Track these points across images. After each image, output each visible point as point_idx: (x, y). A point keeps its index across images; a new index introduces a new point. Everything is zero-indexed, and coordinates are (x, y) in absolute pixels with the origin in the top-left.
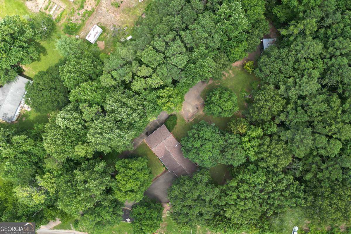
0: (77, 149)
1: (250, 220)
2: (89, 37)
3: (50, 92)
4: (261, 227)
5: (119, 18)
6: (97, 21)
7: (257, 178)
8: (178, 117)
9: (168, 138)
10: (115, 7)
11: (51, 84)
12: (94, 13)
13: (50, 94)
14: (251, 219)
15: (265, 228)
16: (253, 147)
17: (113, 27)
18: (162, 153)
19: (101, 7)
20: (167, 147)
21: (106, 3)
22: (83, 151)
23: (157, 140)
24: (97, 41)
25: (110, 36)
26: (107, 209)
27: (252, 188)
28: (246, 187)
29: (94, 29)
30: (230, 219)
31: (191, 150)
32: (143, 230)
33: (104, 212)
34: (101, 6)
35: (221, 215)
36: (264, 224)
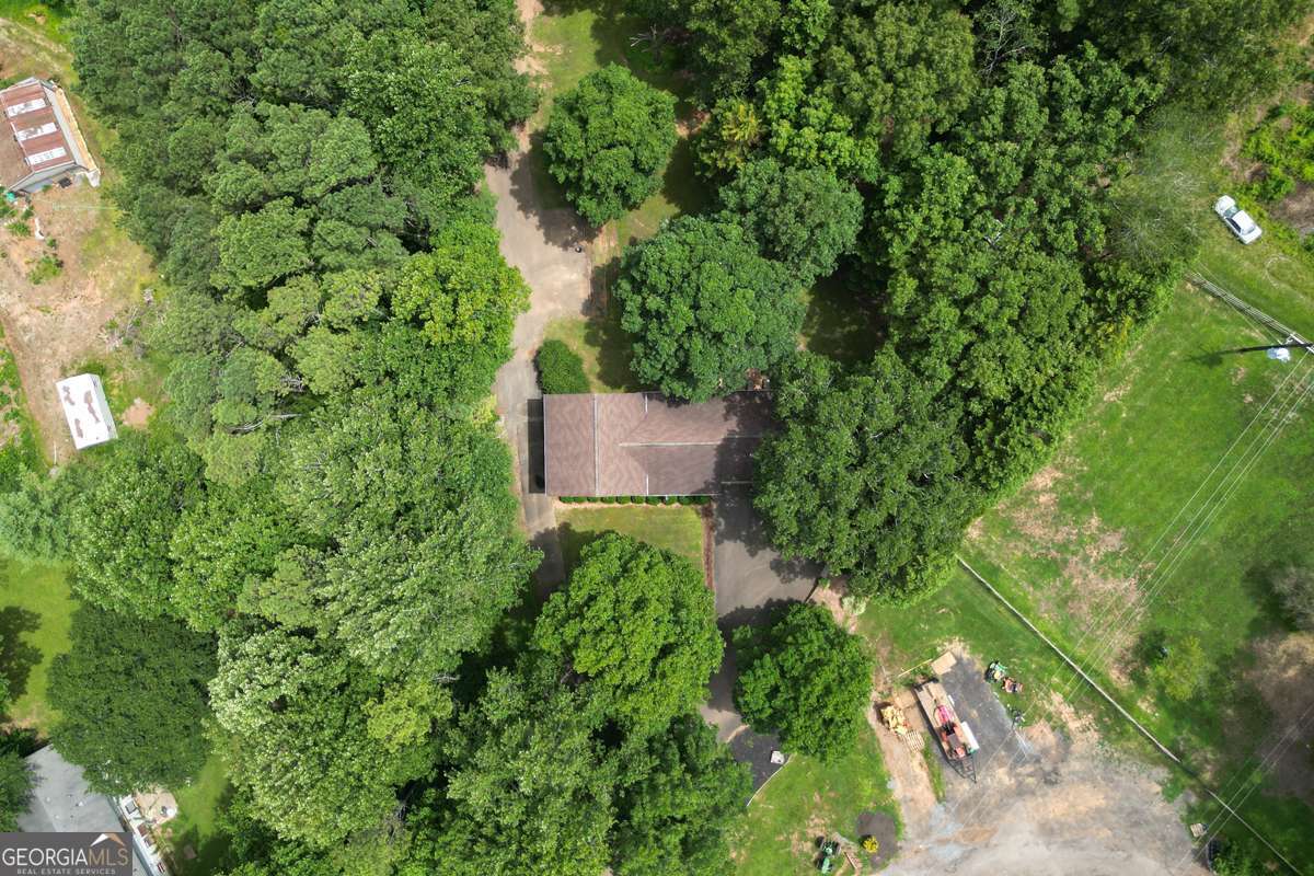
0: (377, 729)
1: (1072, 328)
2: (81, 434)
3: (136, 685)
4: (1122, 304)
5: (98, 292)
6: (50, 369)
7: (942, 190)
8: (560, 336)
9: (599, 414)
10: (52, 280)
11: (110, 661)
12: (20, 361)
13: (144, 688)
14: (1072, 317)
15: (1137, 289)
16: (827, 127)
17: (112, 333)
18: (634, 472)
19: (19, 324)
20: (626, 441)
21: (16, 293)
22: (403, 714)
23: (576, 457)
24: (118, 423)
25: (134, 367)
26: (662, 778)
27: (965, 234)
28: (947, 252)
29: (67, 398)
30: (1017, 393)
31: (687, 356)
32: (832, 720)
33: (665, 799)
34: (14, 321)
35: (985, 415)
36: (1121, 280)
